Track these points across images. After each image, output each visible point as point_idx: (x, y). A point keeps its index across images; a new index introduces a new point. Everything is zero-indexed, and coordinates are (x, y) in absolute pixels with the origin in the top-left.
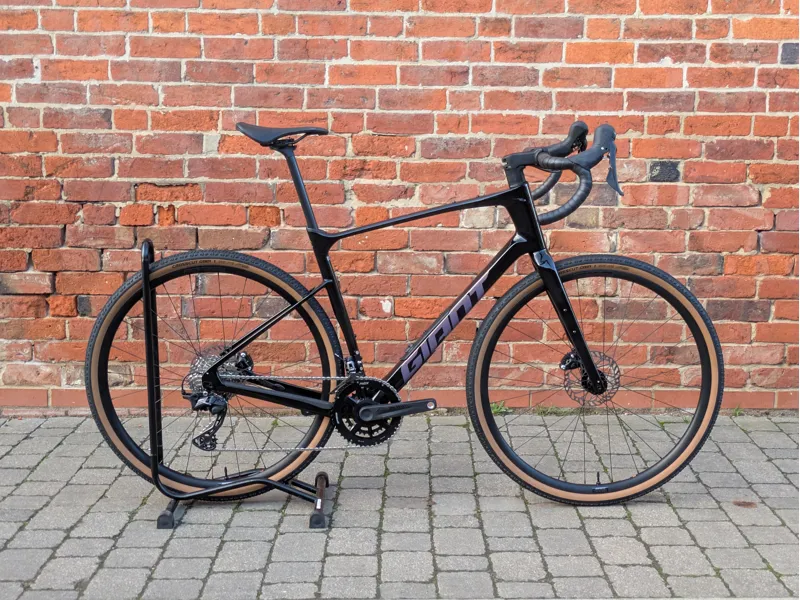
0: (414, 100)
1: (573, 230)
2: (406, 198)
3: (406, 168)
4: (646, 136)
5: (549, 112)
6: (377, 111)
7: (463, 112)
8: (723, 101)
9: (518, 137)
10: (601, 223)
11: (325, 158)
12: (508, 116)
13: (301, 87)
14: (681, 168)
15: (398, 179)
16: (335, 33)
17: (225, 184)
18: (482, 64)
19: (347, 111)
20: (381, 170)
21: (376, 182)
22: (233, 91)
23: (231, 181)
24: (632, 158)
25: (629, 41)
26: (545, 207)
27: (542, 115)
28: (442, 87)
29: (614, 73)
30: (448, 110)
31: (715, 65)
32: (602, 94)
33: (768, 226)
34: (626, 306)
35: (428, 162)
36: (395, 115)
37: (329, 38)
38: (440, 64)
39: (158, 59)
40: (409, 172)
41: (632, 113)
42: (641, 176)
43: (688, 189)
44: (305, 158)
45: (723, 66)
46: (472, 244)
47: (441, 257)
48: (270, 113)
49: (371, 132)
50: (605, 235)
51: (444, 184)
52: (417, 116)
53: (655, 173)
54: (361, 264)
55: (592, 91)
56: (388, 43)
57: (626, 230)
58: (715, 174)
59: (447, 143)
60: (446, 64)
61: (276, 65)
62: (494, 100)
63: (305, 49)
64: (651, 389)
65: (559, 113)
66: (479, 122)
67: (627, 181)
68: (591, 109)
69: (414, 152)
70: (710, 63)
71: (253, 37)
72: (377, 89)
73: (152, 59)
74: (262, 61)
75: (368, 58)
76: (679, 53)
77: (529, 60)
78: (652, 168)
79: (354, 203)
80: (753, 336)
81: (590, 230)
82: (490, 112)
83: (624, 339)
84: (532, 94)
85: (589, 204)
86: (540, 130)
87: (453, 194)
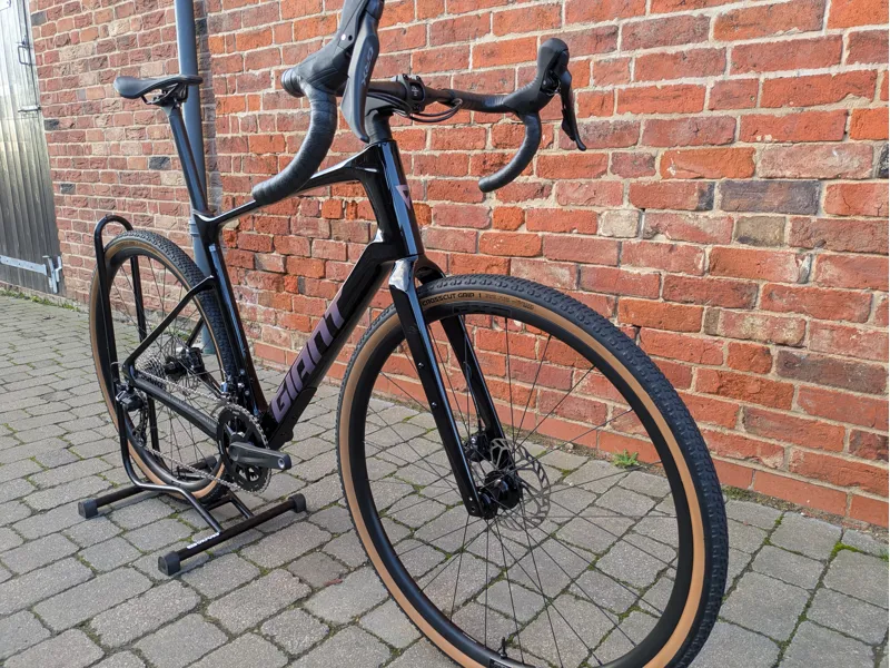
1: (745, 247)
2: (542, 197)
3: (542, 161)
4: (878, 104)
5: (719, 78)
7: (609, 88)
9: (676, 116)
10: (787, 239)
11: (467, 152)
12: (664, 87)
13: (448, 74)
15: (535, 175)
16: (479, 8)
18: (635, 20)
24: (849, 141)
26: (707, 213)
27: (710, 82)
28: (585, 58)
29: (829, 5)
30: (592, 87)
32: (806, 41)
34: (814, 364)
35: (566, 153)
37: (473, 13)
38: (584, 28)
40: (546, 166)
42: (862, 168)
44: (450, 152)
46: (609, 256)
47: (573, 270)
49: (509, 120)
50: (793, 257)
51: (583, 181)
54: (495, 269)
55: (790, 38)
56: (530, 8)
57: (828, 253)
59: (587, 129)
60: (592, 26)
61: (428, 52)
62: (648, 68)
63: (451, 31)
64: (847, 490)
65: (734, 77)
66: (627, 99)
67: (836, 178)
68: (785, 67)
69: (552, 142)
71: (410, 25)
72: (517, 68)
74: (417, 50)
75: (509, 32)
77: (698, 5)
78: (885, 156)
79: (493, 202)
81: (770, 249)
82: (641, 84)
83: (808, 410)
84: (697, 54)
85: (771, 210)
86: (706, 105)
87: (591, 194)
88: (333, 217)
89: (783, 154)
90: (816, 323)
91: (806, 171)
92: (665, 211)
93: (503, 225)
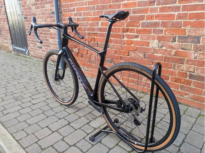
0: (140, 11)
1: (182, 50)
2: (137, 38)
3: (137, 30)
5: (179, 12)
6: (132, 15)
7: (153, 14)
9: (168, 21)
10: (192, 49)
11: (120, 27)
12: (166, 14)
13: (116, 10)
15: (135, 33)
17: (102, 33)
20: (132, 31)
22: (104, 12)
23: (103, 33)
26: (174, 43)
27: (176, 13)
28: (148, 7)
30: (149, 13)
34: (197, 76)
35: (143, 28)
36: (135, 15)
39: (92, 6)
40: (138, 31)
44: (116, 27)
46: (152, 52)
47: (144, 54)
49: (130, 21)
50: (193, 53)
51: (146, 35)
52: (141, 15)
54: (126, 54)
55: (196, 4)
57: (201, 52)
59: (148, 23)
61: (111, 4)
62: (162, 10)
64: (202, 103)
65: (182, 12)
66: (157, 17)
68: (194, 10)
69: (140, 26)
72: (132, 9)
73: (91, 6)
74: (109, 4)
79: (126, 39)
81: (188, 51)
82: (160, 13)
83: (195, 86)
84: (174, 7)
85: (189, 43)
86: (175, 18)
87: (148, 38)
88: (89, 41)
89: (192, 30)
90: (198, 68)
91: (198, 34)
92: (165, 42)
93: (128, 44)
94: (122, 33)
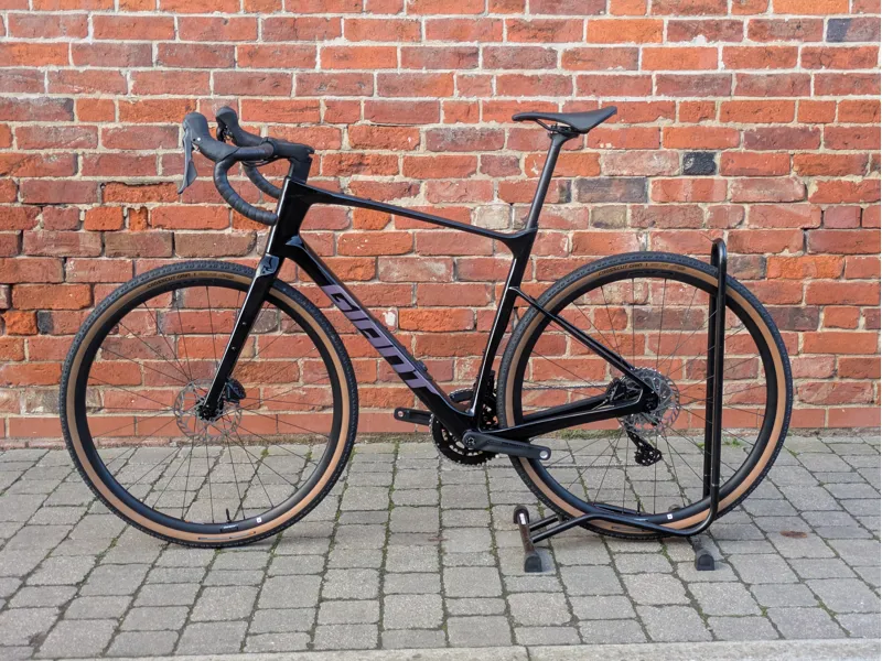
0: (417, 86)
1: (598, 230)
2: (410, 195)
3: (409, 162)
4: (677, 124)
5: (569, 98)
6: (376, 98)
7: (473, 99)
8: (763, 84)
9: (535, 126)
11: (318, 152)
12: (523, 103)
13: (289, 72)
14: (717, 159)
15: (401, 174)
16: (326, 11)
17: (205, 182)
18: (493, 44)
19: (342, 98)
20: (380, 165)
21: (377, 178)
22: (212, 77)
24: (663, 149)
25: (657, 18)
26: (567, 205)
27: (561, 101)
28: (448, 71)
29: (641, 54)
30: (456, 97)
31: (754, 44)
32: (628, 77)
33: (815, 224)
34: (657, 315)
35: (434, 155)
36: (396, 102)
37: (321, 16)
38: (446, 45)
39: (126, 42)
40: (413, 167)
41: (662, 98)
42: (673, 168)
43: (726, 182)
45: (762, 44)
46: (485, 247)
47: (450, 263)
48: (254, 101)
49: (369, 122)
50: (634, 235)
51: (453, 180)
52: (420, 103)
53: (689, 165)
54: (360, 271)
55: (617, 74)
56: (387, 21)
57: (658, 230)
58: (754, 166)
59: (455, 133)
60: (453, 44)
61: (260, 47)
62: (506, 85)
63: (293, 29)
64: (689, 407)
65: (580, 98)
66: (491, 110)
67: (657, 175)
68: (616, 95)
69: (419, 144)
70: (747, 42)
71: (234, 16)
72: (376, 73)
73: (119, 42)
74: (244, 43)
75: (365, 38)
76: (714, 31)
77: (547, 40)
78: (685, 160)
80: (801, 347)
81: (617, 231)
82: (502, 98)
83: (656, 352)
84: (549, 78)
85: (615, 201)
87: (463, 192)
88: (106, 228)
89: (620, 158)
90: (655, 284)
91: (638, 170)
93: (367, 224)
94: (332, 179)
